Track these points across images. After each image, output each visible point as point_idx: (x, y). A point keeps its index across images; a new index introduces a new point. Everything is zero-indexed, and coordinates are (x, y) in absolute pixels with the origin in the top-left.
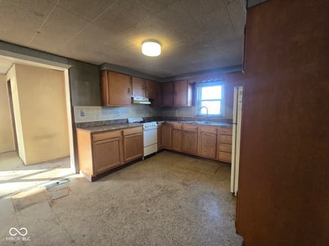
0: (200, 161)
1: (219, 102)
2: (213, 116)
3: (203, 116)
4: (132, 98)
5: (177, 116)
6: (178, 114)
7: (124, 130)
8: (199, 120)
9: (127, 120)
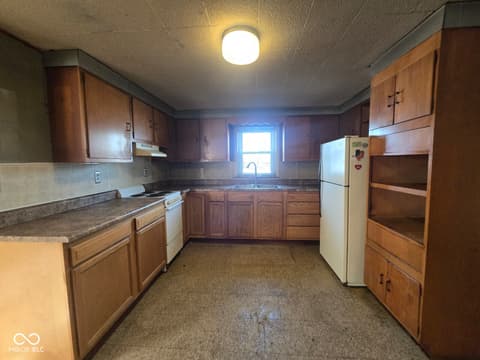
0: (260, 246)
1: (269, 156)
2: (265, 176)
3: (247, 176)
4: (134, 144)
5: (202, 177)
6: (203, 175)
7: (138, 218)
8: (244, 183)
9: (117, 192)
